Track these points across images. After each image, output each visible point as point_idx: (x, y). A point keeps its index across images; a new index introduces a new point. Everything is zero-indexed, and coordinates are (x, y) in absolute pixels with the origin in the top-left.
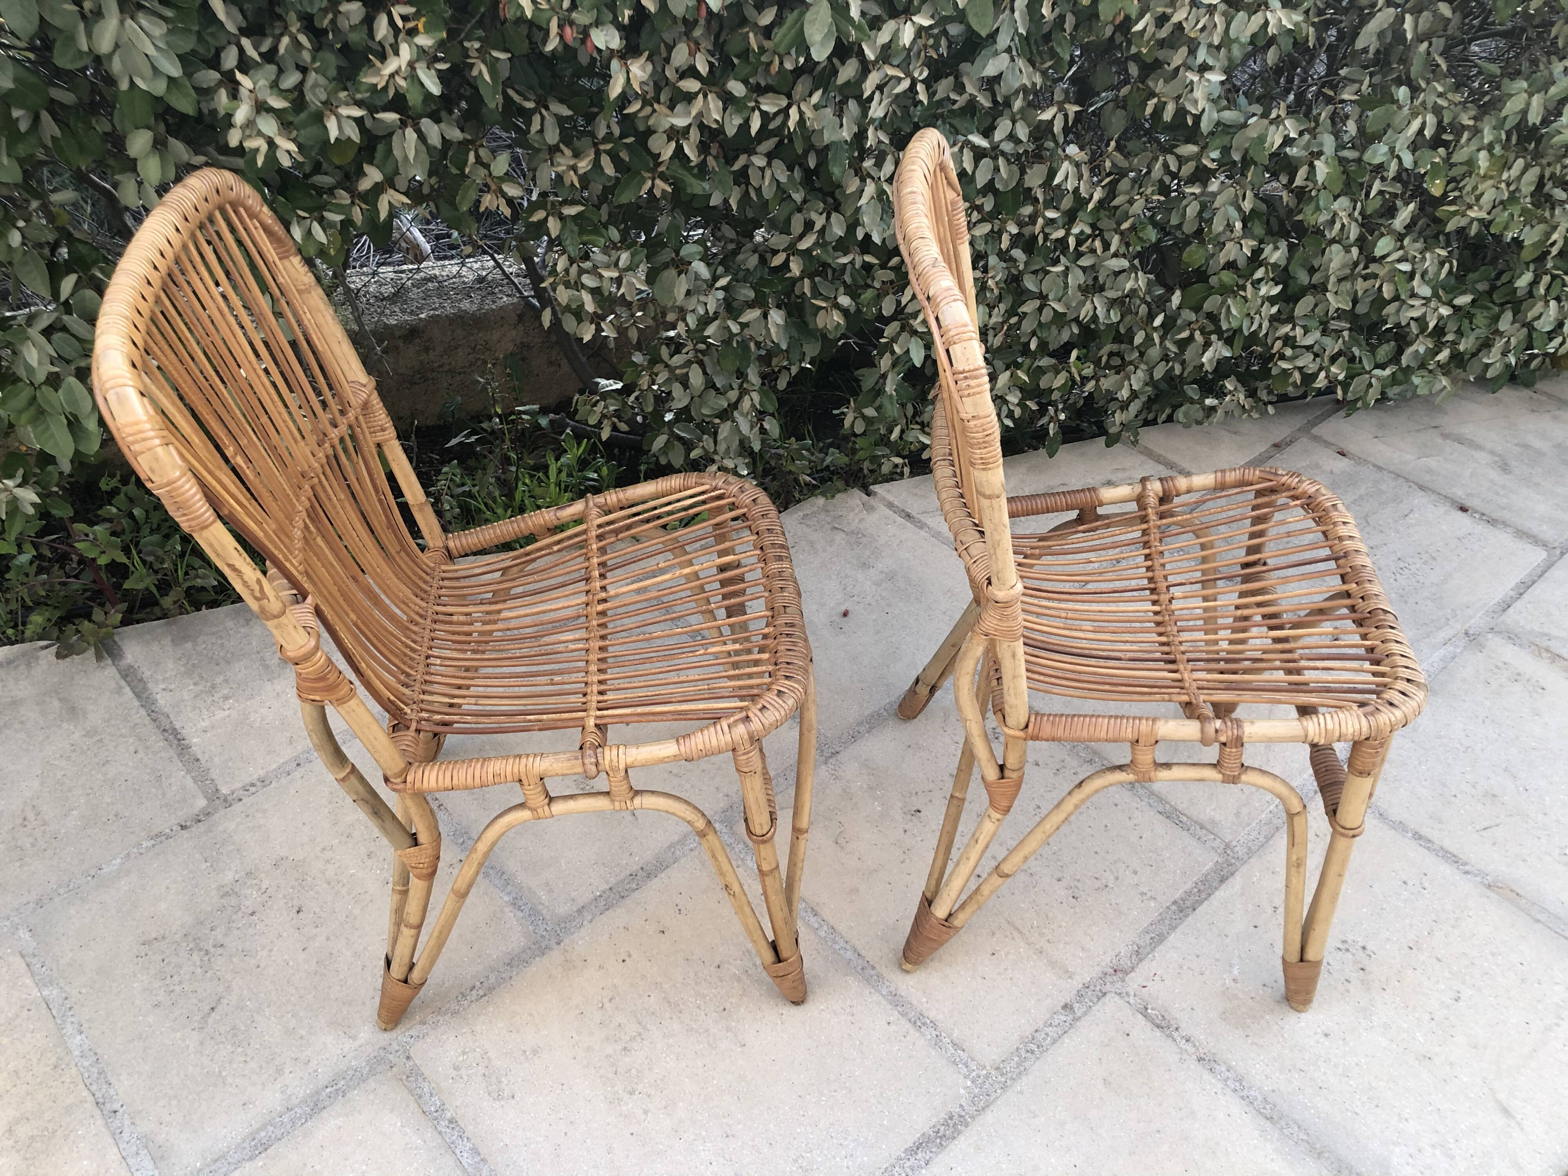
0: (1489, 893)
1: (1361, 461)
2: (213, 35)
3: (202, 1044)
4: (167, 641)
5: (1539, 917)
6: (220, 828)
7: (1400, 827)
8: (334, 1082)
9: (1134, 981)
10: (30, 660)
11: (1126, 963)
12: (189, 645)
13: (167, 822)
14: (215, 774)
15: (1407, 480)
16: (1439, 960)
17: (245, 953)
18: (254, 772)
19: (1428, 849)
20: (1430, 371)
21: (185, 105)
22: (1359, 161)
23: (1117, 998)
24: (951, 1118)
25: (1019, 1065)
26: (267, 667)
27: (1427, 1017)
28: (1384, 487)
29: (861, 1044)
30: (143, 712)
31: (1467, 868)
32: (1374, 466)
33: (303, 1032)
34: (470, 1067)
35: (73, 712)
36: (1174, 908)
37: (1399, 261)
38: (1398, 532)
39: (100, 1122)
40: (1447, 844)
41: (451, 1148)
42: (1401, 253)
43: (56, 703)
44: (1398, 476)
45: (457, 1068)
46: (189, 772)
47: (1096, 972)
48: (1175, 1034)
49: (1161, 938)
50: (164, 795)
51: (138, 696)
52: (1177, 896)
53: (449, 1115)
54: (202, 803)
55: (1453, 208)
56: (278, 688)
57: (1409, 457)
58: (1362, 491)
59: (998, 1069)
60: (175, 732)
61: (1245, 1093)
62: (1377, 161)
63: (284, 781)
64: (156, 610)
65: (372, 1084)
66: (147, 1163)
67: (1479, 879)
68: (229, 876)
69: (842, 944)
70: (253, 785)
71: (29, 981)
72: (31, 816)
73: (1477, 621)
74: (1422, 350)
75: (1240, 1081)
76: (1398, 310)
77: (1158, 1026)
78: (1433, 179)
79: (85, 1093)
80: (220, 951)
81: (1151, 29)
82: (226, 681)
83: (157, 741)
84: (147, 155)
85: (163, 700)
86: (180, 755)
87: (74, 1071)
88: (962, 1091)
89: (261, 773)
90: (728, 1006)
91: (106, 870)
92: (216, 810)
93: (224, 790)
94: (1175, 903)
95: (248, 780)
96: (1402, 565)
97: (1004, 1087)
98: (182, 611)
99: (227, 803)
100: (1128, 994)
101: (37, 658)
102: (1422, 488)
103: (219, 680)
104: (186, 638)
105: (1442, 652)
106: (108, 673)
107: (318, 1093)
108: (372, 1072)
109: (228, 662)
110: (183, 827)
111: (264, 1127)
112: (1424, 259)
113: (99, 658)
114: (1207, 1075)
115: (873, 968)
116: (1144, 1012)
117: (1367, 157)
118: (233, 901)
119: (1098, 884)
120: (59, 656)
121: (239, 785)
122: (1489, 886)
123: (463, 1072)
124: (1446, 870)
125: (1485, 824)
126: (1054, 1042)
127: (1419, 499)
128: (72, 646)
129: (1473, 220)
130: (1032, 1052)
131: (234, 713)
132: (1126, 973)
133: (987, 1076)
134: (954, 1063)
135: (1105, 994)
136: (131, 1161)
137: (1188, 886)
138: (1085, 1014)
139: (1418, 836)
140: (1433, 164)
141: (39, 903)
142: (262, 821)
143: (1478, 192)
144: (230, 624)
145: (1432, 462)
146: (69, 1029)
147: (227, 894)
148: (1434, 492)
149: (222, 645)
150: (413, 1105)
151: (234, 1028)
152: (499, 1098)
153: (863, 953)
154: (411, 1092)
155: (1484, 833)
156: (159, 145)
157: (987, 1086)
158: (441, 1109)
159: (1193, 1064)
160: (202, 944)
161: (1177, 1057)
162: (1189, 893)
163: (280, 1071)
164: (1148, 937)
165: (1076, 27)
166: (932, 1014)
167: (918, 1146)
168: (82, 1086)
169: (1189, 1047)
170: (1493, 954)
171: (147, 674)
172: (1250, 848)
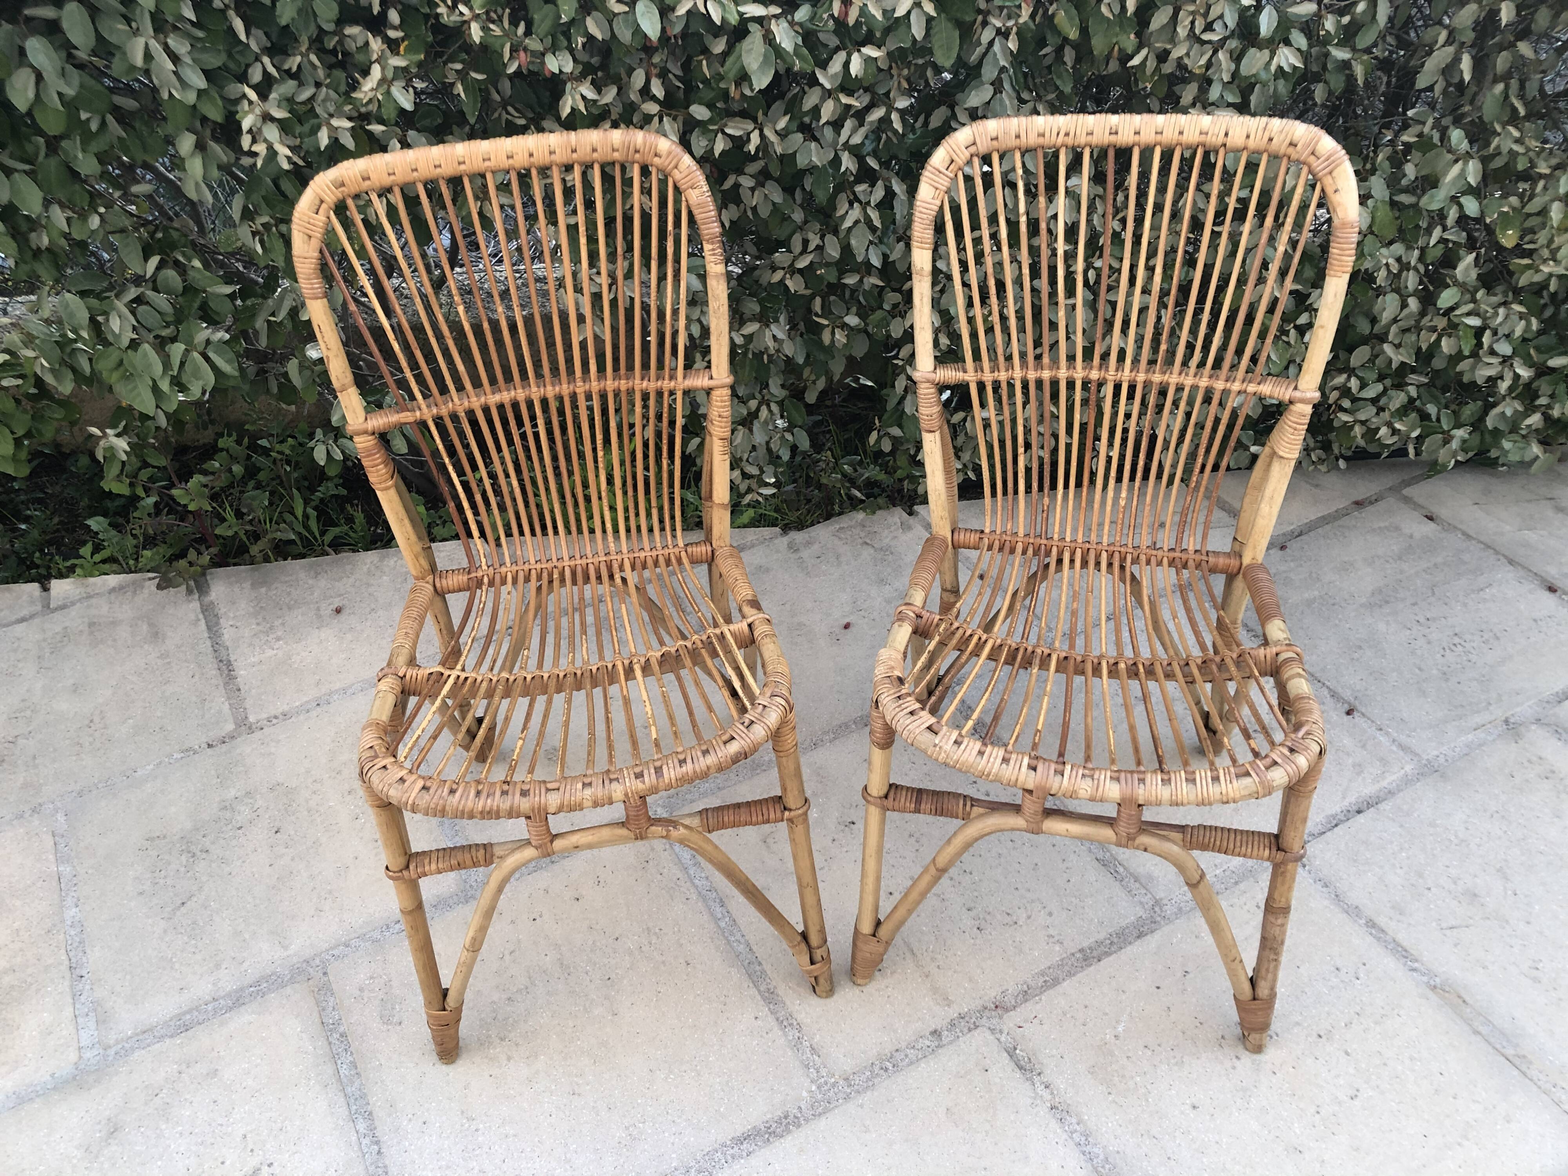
0: (1430, 994)
1: (1449, 527)
2: (240, 52)
3: (165, 931)
4: (247, 585)
5: (1481, 1029)
6: (238, 751)
7: (1353, 911)
8: (258, 983)
9: (1010, 1020)
10: (137, 587)
11: (1010, 1000)
12: (263, 590)
13: (198, 739)
14: (248, 703)
15: (1497, 552)
16: (1347, 1053)
17: (223, 861)
18: (281, 707)
19: (1379, 939)
20: (1524, 437)
21: (215, 114)
22: (1415, 206)
23: (988, 1034)
24: (786, 1117)
25: (868, 1079)
26: (319, 617)
27: (1313, 1109)
28: (1466, 557)
29: (724, 1032)
30: (209, 643)
31: (1416, 965)
32: (1464, 534)
33: (247, 936)
34: (372, 991)
35: (156, 635)
36: (1078, 955)
37: (1468, 314)
38: (1465, 605)
39: (67, 983)
40: (1401, 937)
41: (334, 1058)
42: (1471, 306)
43: (145, 627)
44: (1489, 547)
45: (361, 990)
46: (229, 698)
47: (978, 1004)
48: (1036, 1079)
49: (1056, 982)
50: (203, 716)
51: (209, 628)
52: (1085, 944)
53: (342, 1029)
54: (230, 727)
55: (1526, 261)
56: (323, 635)
57: (1508, 527)
58: (1440, 560)
59: (846, 1079)
60: (229, 663)
61: (1088, 1149)
62: (1435, 206)
63: (302, 717)
64: (246, 556)
65: (289, 990)
66: (92, 1024)
67: (1425, 979)
68: (233, 793)
69: (738, 936)
70: (276, 717)
71: (51, 857)
72: (97, 719)
73: (1524, 709)
74: (1509, 412)
75: (1087, 1136)
76: (1473, 368)
77: (1021, 1068)
78: (1505, 229)
79: (64, 957)
80: (204, 855)
81: (1151, 64)
82: (283, 624)
83: (211, 669)
84: (193, 155)
85: (228, 635)
86: (226, 684)
87: (62, 937)
88: (805, 1094)
89: (286, 708)
90: (613, 976)
91: (139, 773)
92: (240, 735)
93: (252, 719)
94: (1081, 951)
95: (273, 713)
96: (1456, 640)
97: (847, 1098)
98: (267, 560)
99: (251, 730)
100: (1001, 1032)
101: (143, 587)
102: (1511, 562)
103: (277, 623)
104: (264, 583)
105: (1470, 737)
106: (195, 605)
107: (242, 989)
108: (292, 981)
109: (290, 608)
110: (210, 746)
111: (189, 1011)
112: (1496, 314)
113: (190, 592)
114: (1054, 1124)
115: (760, 964)
116: (1011, 1053)
117: (1424, 202)
118: (228, 814)
119: (1008, 919)
120: (159, 587)
121: (265, 716)
122: (1434, 988)
123: (366, 994)
124: (1390, 963)
125: (1454, 923)
126: (911, 1063)
127: (1506, 575)
128: (170, 580)
129: (1551, 275)
130: (886, 1070)
131: (280, 654)
132: (1007, 1010)
133: (834, 1085)
134: (807, 1067)
135: (976, 1027)
136: (80, 1020)
137: (1101, 936)
138: (951, 1043)
139: (1371, 924)
140: (1502, 214)
141: (80, 794)
142: (273, 750)
143: (1554, 246)
144: (302, 575)
145: (1530, 536)
146: (69, 901)
147: (225, 808)
148: (1524, 567)
149: (289, 594)
150: (316, 1014)
151: (194, 923)
152: (388, 1022)
153: (755, 948)
154: (317, 1004)
155: (1448, 932)
156: (200, 146)
157: (831, 1093)
158: (338, 1023)
159: (1043, 1110)
160: (193, 848)
161: (1029, 1101)
162: (1099, 943)
163: (218, 966)
164: (1042, 979)
165: (1078, 60)
166: (801, 1017)
167: (746, 1138)
168: (63, 951)
169: (1046, 1094)
170: (1412, 1059)
171: (223, 610)
172: (1180, 909)
